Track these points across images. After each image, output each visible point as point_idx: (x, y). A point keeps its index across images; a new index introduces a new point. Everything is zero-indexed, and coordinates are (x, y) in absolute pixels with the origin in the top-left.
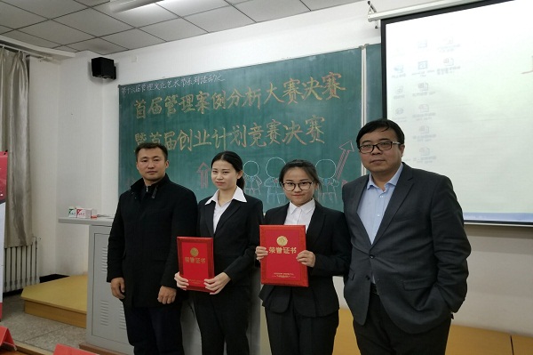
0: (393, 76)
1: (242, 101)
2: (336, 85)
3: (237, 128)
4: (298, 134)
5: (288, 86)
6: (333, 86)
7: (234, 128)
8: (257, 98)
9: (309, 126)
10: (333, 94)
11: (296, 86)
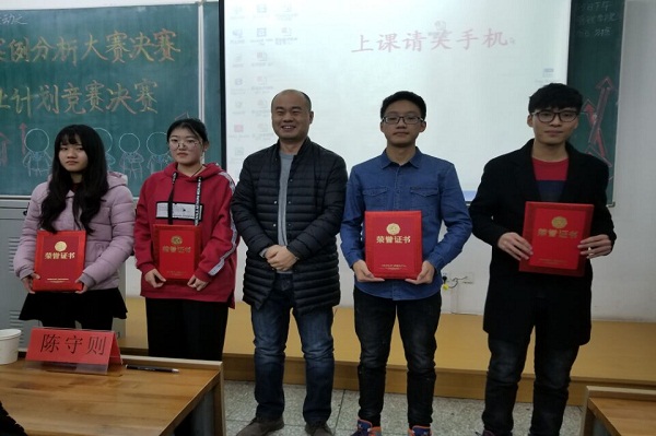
0: (232, 41)
1: (51, 54)
2: (169, 45)
3: (45, 89)
4: (126, 100)
5: (112, 41)
6: (166, 45)
7: (42, 88)
8: (72, 51)
9: (138, 92)
10: (167, 55)
11: (123, 41)
